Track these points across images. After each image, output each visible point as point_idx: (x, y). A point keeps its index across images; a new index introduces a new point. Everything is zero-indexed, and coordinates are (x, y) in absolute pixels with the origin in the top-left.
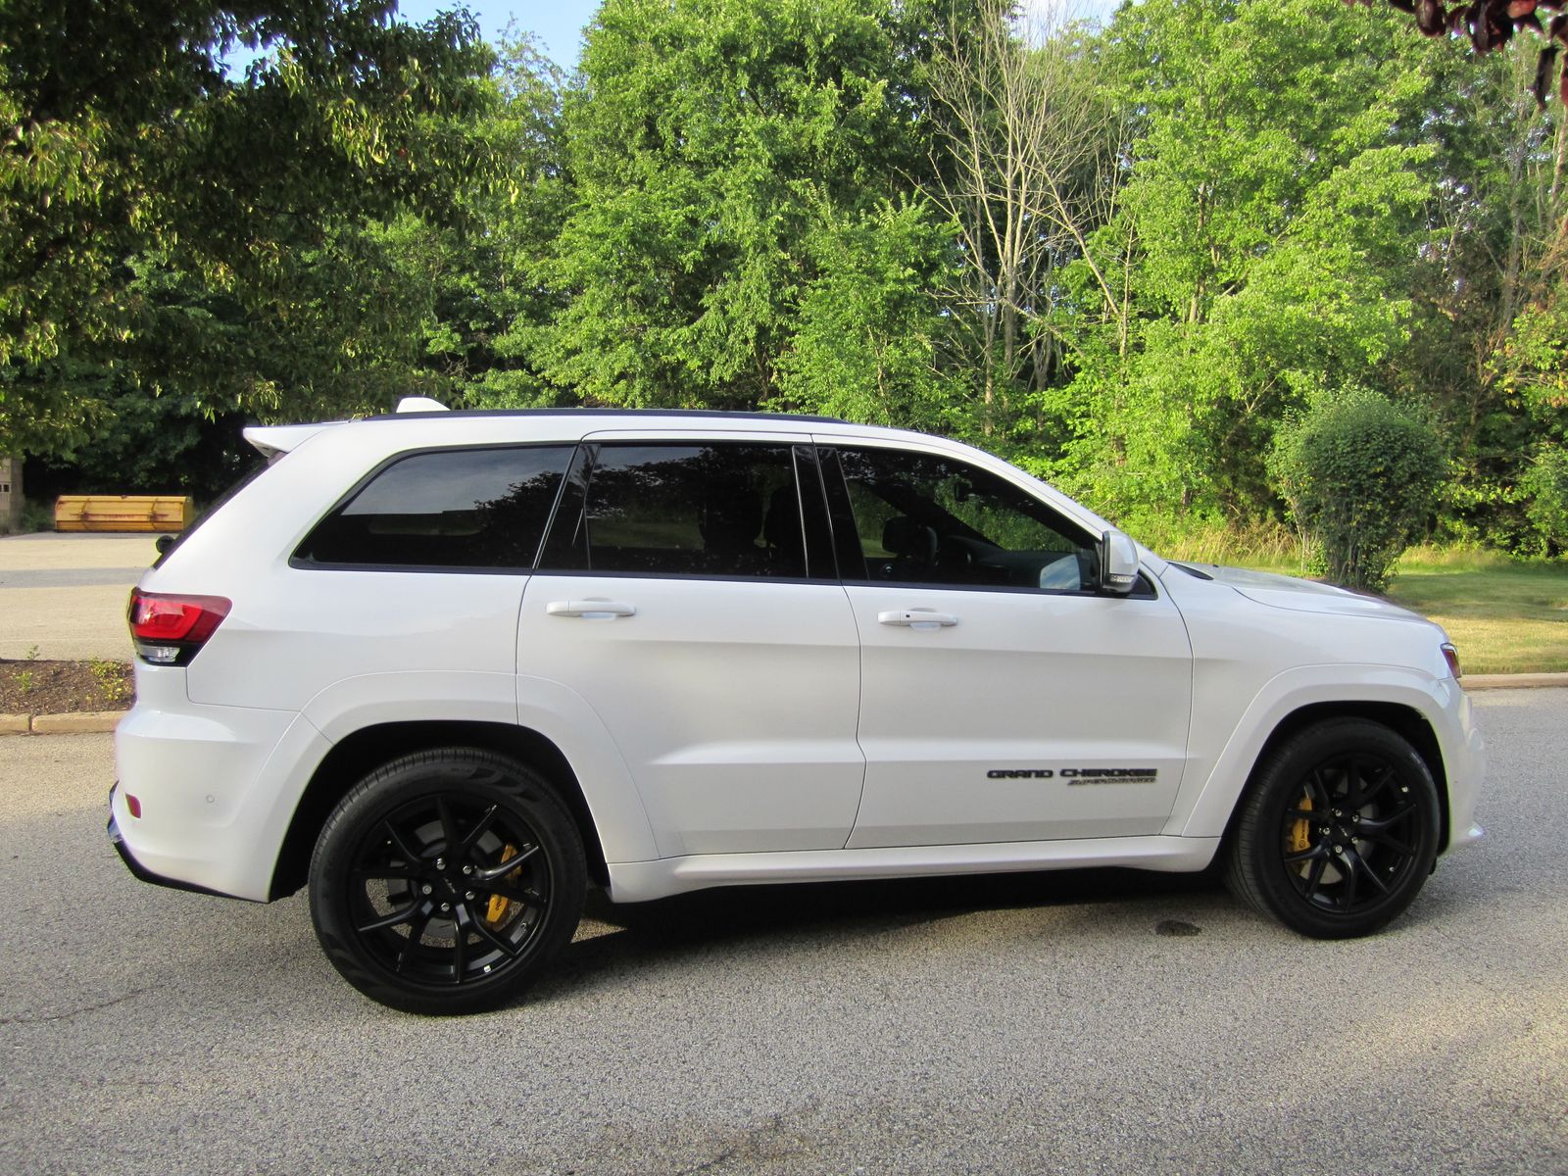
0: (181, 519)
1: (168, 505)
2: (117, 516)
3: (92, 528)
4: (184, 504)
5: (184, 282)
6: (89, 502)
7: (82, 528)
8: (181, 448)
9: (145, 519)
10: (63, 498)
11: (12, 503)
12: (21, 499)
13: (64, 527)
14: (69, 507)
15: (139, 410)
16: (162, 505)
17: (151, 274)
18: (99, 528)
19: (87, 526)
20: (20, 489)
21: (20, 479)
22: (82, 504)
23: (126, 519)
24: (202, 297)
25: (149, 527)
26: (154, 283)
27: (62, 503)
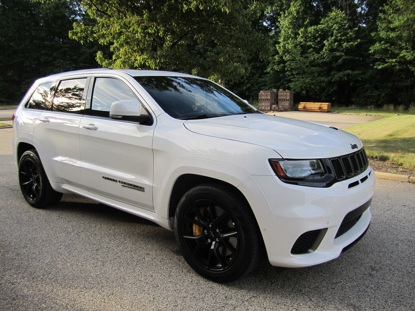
0: (327, 109)
1: (324, 105)
2: (312, 107)
3: (306, 110)
4: (328, 105)
5: (337, 46)
6: (306, 104)
7: (304, 110)
8: (332, 90)
9: (318, 108)
10: (301, 103)
11: (289, 103)
12: (292, 103)
13: (300, 110)
14: (301, 105)
15: (322, 80)
16: (323, 105)
17: (329, 44)
18: (308, 110)
19: (305, 110)
20: (292, 100)
21: (292, 98)
22: (304, 105)
23: (314, 108)
24: (342, 49)
25: (319, 110)
26: (330, 47)
27: (300, 104)
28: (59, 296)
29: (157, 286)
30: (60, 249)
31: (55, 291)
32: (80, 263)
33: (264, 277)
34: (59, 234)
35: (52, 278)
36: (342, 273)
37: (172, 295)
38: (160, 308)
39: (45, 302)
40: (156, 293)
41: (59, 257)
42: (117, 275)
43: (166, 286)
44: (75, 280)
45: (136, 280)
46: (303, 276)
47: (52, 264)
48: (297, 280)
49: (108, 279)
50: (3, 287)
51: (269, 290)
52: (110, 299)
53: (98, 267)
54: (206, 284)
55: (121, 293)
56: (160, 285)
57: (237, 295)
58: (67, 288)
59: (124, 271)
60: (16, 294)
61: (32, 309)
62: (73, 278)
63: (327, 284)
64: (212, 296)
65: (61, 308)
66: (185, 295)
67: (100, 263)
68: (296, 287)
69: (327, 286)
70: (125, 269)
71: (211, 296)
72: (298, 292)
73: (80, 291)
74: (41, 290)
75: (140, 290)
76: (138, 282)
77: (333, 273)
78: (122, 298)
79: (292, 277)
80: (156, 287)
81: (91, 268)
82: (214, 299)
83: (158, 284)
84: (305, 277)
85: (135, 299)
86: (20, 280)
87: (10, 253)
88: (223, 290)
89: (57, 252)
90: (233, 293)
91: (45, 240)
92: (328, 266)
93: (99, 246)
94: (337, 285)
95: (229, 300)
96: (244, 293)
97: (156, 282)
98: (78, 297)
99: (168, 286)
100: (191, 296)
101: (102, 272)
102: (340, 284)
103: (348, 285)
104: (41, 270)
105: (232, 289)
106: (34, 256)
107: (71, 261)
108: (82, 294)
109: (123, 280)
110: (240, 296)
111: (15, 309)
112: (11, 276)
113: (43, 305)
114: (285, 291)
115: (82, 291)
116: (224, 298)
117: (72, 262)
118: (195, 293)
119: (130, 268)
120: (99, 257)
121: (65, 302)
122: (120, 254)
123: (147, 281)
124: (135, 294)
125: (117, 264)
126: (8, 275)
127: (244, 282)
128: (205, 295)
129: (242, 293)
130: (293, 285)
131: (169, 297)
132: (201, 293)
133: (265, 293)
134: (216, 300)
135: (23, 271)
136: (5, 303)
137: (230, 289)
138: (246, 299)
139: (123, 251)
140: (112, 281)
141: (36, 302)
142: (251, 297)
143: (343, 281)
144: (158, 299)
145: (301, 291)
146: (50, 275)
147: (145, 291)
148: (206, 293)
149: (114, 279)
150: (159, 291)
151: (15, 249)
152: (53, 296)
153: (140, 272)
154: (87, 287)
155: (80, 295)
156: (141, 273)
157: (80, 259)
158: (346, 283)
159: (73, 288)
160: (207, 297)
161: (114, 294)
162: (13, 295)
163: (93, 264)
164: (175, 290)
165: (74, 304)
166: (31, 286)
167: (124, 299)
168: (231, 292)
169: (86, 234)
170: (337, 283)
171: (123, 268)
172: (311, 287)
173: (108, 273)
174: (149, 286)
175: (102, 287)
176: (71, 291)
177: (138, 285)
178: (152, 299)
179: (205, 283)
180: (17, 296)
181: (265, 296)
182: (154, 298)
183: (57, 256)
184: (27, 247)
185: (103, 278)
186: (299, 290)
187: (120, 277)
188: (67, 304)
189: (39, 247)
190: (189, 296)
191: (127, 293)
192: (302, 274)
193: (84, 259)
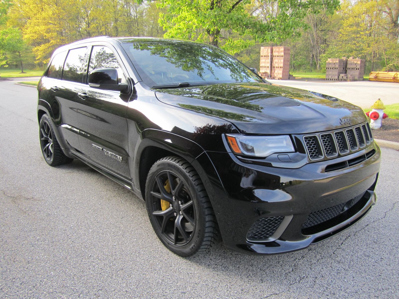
2: (384, 77)
6: (378, 73)
7: (375, 80)
9: (392, 79)
11: (359, 73)
13: (371, 80)
14: (373, 74)
16: (398, 75)
18: (380, 80)
19: (377, 79)
20: (363, 70)
21: (363, 67)
22: (376, 74)
25: (393, 81)
27: (371, 73)
28: (70, 264)
29: (171, 266)
30: (88, 213)
31: (68, 259)
32: (101, 231)
33: (293, 271)
34: (92, 197)
35: (70, 243)
36: (392, 277)
37: (183, 279)
38: (166, 293)
39: (55, 270)
40: (167, 274)
41: (84, 222)
42: (133, 248)
43: (179, 267)
44: (91, 248)
45: (151, 256)
46: (340, 275)
47: (76, 229)
48: (332, 278)
49: (123, 251)
50: (23, 248)
51: (295, 288)
52: (118, 275)
53: (117, 237)
54: (223, 271)
55: (131, 269)
56: (174, 265)
57: (256, 289)
58: (81, 257)
59: (141, 244)
60: (32, 257)
61: (41, 276)
62: (90, 246)
63: (369, 289)
64: (227, 286)
65: (68, 278)
66: (197, 281)
67: (120, 233)
68: (330, 289)
69: (369, 292)
70: (143, 242)
71: (225, 286)
72: (330, 295)
73: (92, 262)
74: (56, 256)
75: (151, 269)
76: (152, 258)
77: (380, 275)
78: (131, 276)
79: (327, 275)
80: (169, 267)
81: (111, 238)
82: (228, 290)
83: (172, 264)
84: (343, 277)
85: (143, 279)
86: (41, 243)
87: (42, 212)
88: (241, 280)
89: (84, 216)
90: (252, 286)
91: (77, 202)
92: (374, 266)
93: (126, 214)
94: (382, 293)
95: (245, 294)
96: (264, 287)
97: (170, 261)
98: (88, 268)
99: (182, 267)
100: (204, 284)
101: (120, 243)
102: (386, 292)
103: (396, 294)
104: (63, 234)
105: (252, 281)
106: (62, 218)
107: (94, 227)
108: (93, 265)
109: (137, 255)
110: (259, 291)
111: (26, 273)
112: (35, 237)
113: (53, 272)
114: (314, 292)
115: (94, 262)
116: (240, 291)
117: (94, 229)
118: (209, 280)
119: (148, 242)
120: (122, 226)
121: (73, 272)
122: (143, 224)
123: (161, 259)
124: (145, 273)
125: (137, 235)
126: (32, 236)
127: (267, 273)
128: (219, 284)
129: (263, 287)
130: (326, 285)
131: (179, 281)
132: (216, 281)
133: (290, 292)
134: (230, 292)
135: (46, 233)
136: (19, 265)
137: (250, 281)
138: (266, 296)
139: (147, 221)
140: (126, 254)
141: (47, 268)
142: (272, 293)
143: (391, 288)
144: (167, 281)
145: (334, 294)
146: (69, 240)
147: (156, 270)
148: (221, 281)
149: (129, 252)
150: (171, 272)
151: (48, 209)
152: (64, 264)
153: (157, 247)
154: (100, 257)
155: (90, 266)
156: (158, 249)
157: (103, 226)
158: (394, 292)
159: (86, 257)
160: (220, 287)
161: (124, 270)
162: (29, 257)
163: (114, 233)
164: (188, 274)
165: (82, 276)
166: (48, 250)
167: (132, 277)
168: (250, 284)
169: (117, 199)
170: (383, 289)
171: (141, 241)
172: (348, 291)
173: (125, 244)
174: (162, 265)
175: (115, 259)
176: (84, 260)
177: (151, 262)
178: (160, 281)
179: (223, 269)
180: (32, 259)
181: (289, 295)
182: (163, 280)
183: (83, 220)
184: (59, 208)
185: (119, 250)
186: (333, 292)
187: (136, 251)
188: (75, 275)
189: (70, 209)
190: (201, 283)
191: (137, 270)
192: (339, 273)
193: (107, 227)
